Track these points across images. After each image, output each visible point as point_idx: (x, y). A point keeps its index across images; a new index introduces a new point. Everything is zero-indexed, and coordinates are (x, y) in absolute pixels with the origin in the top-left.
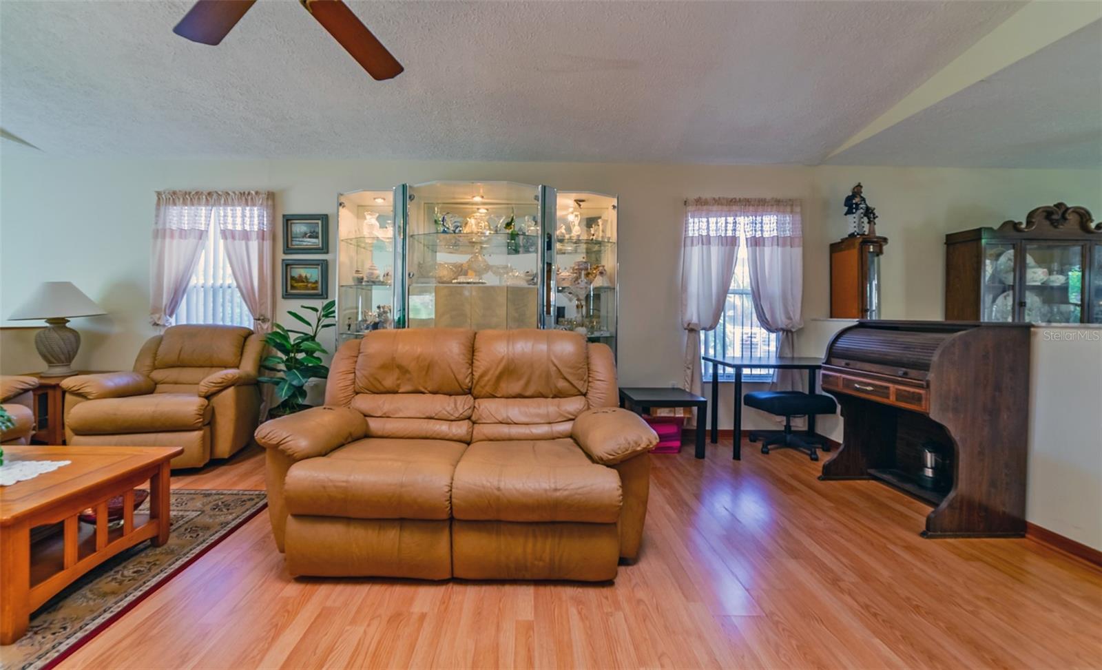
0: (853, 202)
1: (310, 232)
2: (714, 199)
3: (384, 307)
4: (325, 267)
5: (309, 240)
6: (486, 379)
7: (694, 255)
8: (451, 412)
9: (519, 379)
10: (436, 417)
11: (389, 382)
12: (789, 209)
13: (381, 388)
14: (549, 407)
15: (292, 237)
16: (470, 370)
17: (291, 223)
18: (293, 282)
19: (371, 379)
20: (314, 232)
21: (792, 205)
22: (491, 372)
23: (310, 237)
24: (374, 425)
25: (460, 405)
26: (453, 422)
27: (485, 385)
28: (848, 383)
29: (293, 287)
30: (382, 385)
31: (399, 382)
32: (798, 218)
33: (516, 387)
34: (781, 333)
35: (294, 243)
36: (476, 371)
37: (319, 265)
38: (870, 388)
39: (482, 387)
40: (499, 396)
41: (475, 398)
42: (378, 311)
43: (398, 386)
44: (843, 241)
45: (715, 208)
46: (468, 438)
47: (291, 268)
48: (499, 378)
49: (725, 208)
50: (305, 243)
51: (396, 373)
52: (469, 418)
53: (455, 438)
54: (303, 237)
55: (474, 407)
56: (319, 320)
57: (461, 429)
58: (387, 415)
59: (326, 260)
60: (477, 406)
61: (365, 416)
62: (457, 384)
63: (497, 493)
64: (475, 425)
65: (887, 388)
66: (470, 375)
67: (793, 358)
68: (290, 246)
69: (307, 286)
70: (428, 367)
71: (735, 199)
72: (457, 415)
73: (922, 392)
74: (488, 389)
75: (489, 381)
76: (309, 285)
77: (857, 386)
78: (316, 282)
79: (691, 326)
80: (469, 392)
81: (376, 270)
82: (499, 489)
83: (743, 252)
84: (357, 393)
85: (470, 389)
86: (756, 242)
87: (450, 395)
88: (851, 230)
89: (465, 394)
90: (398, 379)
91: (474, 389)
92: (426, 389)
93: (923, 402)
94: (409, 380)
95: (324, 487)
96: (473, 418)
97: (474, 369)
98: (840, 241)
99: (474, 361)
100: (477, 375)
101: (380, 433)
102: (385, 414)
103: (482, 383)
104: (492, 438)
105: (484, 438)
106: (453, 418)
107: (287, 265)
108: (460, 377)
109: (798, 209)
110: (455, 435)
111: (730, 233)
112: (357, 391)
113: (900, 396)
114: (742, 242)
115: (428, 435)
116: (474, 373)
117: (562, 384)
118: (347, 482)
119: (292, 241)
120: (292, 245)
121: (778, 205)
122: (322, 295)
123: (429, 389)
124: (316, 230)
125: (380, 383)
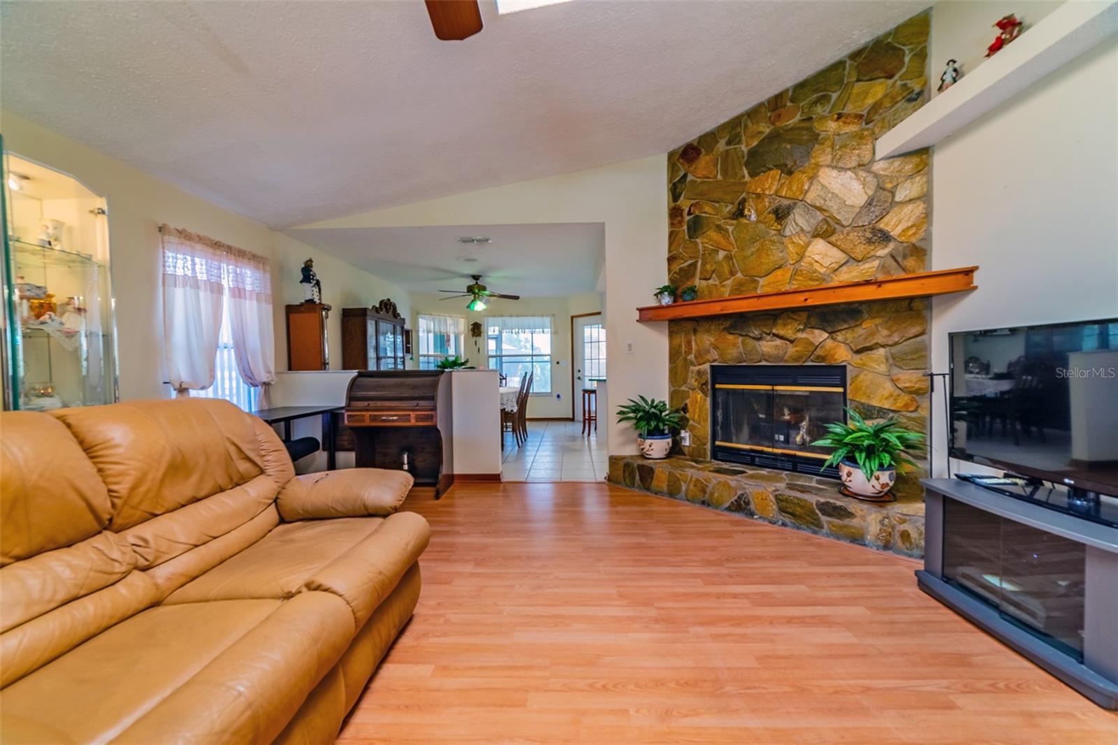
0: (307, 274)
2: (199, 236)
6: (143, 489)
7: (179, 296)
8: (106, 569)
9: (188, 475)
10: (82, 593)
12: (261, 266)
14: (230, 501)
16: (105, 486)
21: (264, 264)
22: (150, 477)
26: (120, 584)
27: (140, 502)
28: (374, 418)
32: (268, 276)
33: (186, 489)
34: (260, 387)
36: (115, 484)
38: (395, 418)
39: (134, 508)
40: (159, 513)
41: (124, 531)
44: (302, 305)
45: (199, 247)
48: (162, 482)
49: (211, 250)
52: (136, 566)
55: (132, 545)
60: (135, 540)
64: (152, 572)
65: (409, 415)
71: (220, 242)
72: (118, 569)
73: (433, 413)
74: (145, 507)
75: (149, 491)
77: (384, 418)
79: (183, 386)
80: (108, 525)
83: (226, 298)
85: (112, 518)
86: (238, 293)
88: (309, 297)
89: (104, 530)
91: (120, 513)
93: (434, 419)
96: (142, 562)
97: (111, 480)
98: (298, 304)
99: (104, 466)
100: (122, 489)
103: (135, 500)
106: (114, 577)
108: (96, 503)
109: (268, 269)
110: (139, 602)
111: (214, 279)
113: (418, 418)
114: (226, 291)
116: (114, 487)
117: (244, 466)
121: (254, 259)
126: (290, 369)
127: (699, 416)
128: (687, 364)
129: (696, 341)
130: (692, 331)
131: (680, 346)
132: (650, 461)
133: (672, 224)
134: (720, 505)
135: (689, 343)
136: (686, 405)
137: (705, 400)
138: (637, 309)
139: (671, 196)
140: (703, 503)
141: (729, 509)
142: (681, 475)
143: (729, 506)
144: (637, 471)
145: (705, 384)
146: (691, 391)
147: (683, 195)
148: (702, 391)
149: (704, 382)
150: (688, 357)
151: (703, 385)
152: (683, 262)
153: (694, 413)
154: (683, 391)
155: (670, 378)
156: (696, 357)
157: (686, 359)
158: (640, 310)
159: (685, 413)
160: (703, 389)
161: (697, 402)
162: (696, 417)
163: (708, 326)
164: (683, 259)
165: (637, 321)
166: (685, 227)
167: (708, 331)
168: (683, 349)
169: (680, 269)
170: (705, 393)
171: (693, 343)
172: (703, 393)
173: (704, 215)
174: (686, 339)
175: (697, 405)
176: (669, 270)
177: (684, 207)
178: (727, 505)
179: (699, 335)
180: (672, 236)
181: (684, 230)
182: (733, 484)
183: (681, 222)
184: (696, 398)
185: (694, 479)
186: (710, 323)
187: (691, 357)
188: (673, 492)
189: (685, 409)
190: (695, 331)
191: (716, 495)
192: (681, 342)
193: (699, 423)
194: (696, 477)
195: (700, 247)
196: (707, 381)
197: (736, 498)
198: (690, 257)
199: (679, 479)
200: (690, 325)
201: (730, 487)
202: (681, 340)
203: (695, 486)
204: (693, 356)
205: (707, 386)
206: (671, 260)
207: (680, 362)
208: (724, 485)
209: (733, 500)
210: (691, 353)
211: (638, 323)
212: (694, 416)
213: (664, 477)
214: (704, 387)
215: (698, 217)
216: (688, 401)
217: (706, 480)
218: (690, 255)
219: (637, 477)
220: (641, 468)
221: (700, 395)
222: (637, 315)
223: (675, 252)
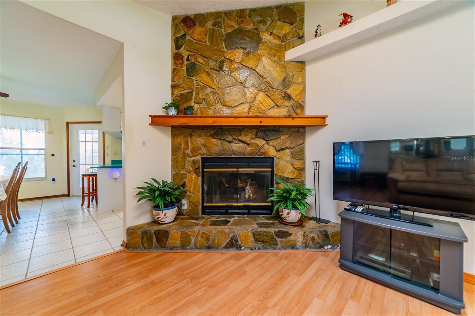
127: (194, 189)
128: (185, 156)
129: (191, 141)
130: (189, 135)
131: (180, 144)
132: (165, 226)
133: (175, 64)
134: (220, 246)
135: (187, 142)
136: (185, 182)
137: (198, 179)
138: (150, 116)
139: (174, 45)
140: (209, 248)
141: (226, 247)
142: (191, 232)
143: (226, 246)
144: (154, 235)
145: (198, 169)
146: (188, 174)
147: (183, 47)
148: (195, 173)
149: (197, 167)
150: (186, 152)
151: (196, 169)
152: (183, 90)
153: (190, 187)
154: (182, 174)
155: (172, 165)
156: (191, 152)
157: (184, 153)
158: (152, 117)
159: (184, 188)
160: (197, 172)
161: (192, 180)
162: (192, 190)
163: (199, 132)
164: (183, 88)
165: (150, 124)
166: (185, 68)
167: (200, 136)
168: (183, 146)
169: (181, 94)
170: (197, 174)
171: (189, 143)
172: (196, 174)
173: (197, 63)
174: (184, 140)
175: (193, 182)
176: (172, 94)
177: (184, 55)
178: (224, 245)
179: (194, 138)
180: (175, 71)
181: (184, 69)
182: (227, 231)
183: (182, 64)
184: (192, 178)
185: (201, 233)
186: (201, 131)
187: (188, 152)
188: (184, 245)
189: (184, 185)
190: (191, 136)
191: (216, 240)
192: (181, 142)
193: (194, 194)
194: (202, 231)
195: (195, 82)
196: (199, 167)
197: (229, 239)
198: (188, 88)
199: (189, 235)
200: (188, 131)
201: (225, 233)
202: (180, 140)
203: (202, 237)
204: (189, 151)
205: (199, 170)
206: (174, 87)
207: (180, 155)
208: (221, 233)
209: (228, 241)
210: (188, 149)
211: (150, 126)
212: (190, 189)
213: (178, 236)
214: (197, 170)
215: (194, 64)
216: (186, 180)
217: (209, 232)
218: (188, 86)
219: (154, 240)
220: (157, 233)
221: (194, 176)
222: (149, 120)
223: (177, 82)
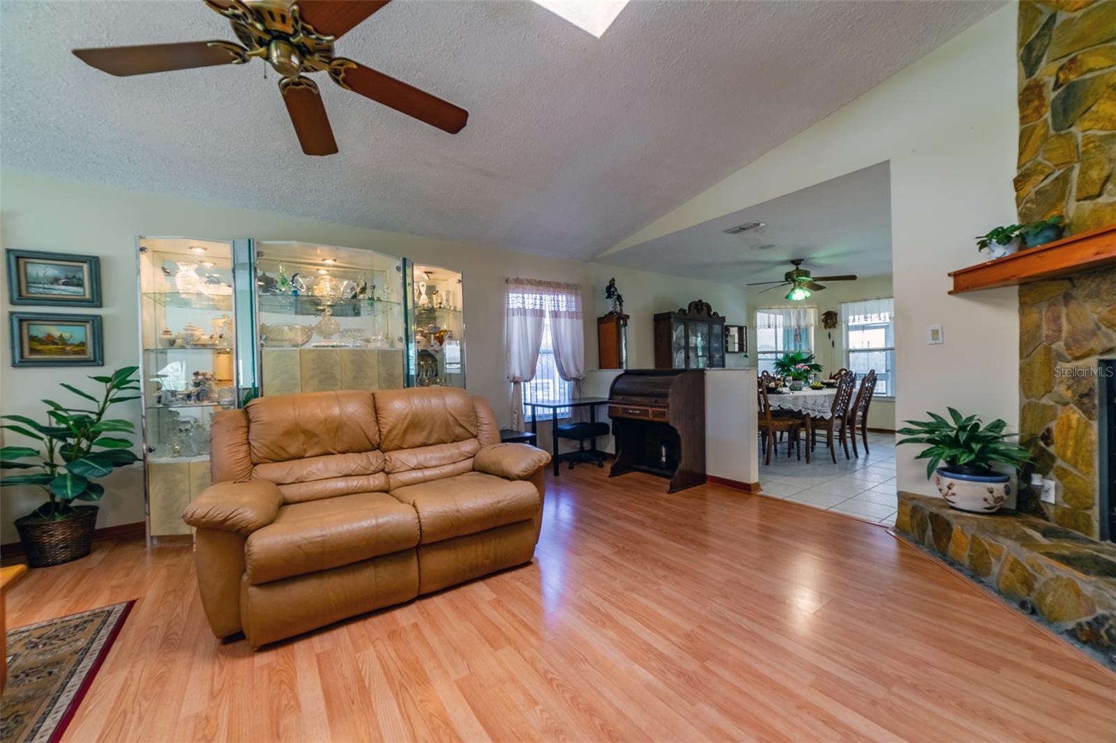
0: (611, 290)
1: (67, 278)
2: (527, 280)
3: (204, 375)
4: (97, 325)
5: (63, 287)
6: (394, 433)
7: (515, 323)
8: (367, 467)
9: (422, 430)
10: (353, 474)
11: (294, 448)
12: (574, 291)
13: (285, 455)
14: (450, 450)
15: (27, 283)
16: (377, 428)
17: (26, 263)
18: (33, 343)
19: (273, 448)
20: (74, 277)
21: (576, 289)
22: (399, 427)
23: (64, 284)
24: (290, 492)
25: (373, 459)
26: (371, 476)
27: (393, 440)
28: (625, 411)
29: (33, 351)
30: (287, 452)
31: (305, 446)
32: (580, 299)
33: (421, 438)
34: (572, 382)
35: (32, 290)
36: (383, 428)
37: (88, 322)
38: (638, 412)
39: (391, 442)
40: (405, 447)
41: (383, 452)
42: (194, 378)
43: (305, 451)
44: (606, 316)
45: (528, 287)
46: (387, 487)
47: (29, 324)
48: (406, 431)
49: (535, 287)
50: (55, 292)
51: (302, 438)
52: (383, 470)
53: (375, 489)
54: (52, 284)
55: (385, 460)
56: (108, 392)
57: (378, 480)
58: (300, 480)
59: (100, 316)
60: (387, 458)
61: (279, 484)
62: (367, 441)
63: (457, 514)
64: (389, 475)
65: (648, 410)
66: (378, 433)
67: (580, 399)
68: (24, 293)
69: (63, 349)
70: (337, 427)
71: (541, 281)
72: (372, 468)
73: (665, 410)
74: (396, 442)
75: (397, 434)
76: (68, 348)
77: (631, 411)
78: (83, 344)
79: (516, 379)
80: (378, 447)
81: (196, 330)
82: (458, 511)
83: (547, 320)
84: (255, 465)
85: (379, 445)
86: (556, 314)
87: (360, 452)
88: (611, 309)
89: (374, 449)
90: (304, 444)
91: (383, 443)
92: (335, 449)
93: (667, 416)
94: (316, 443)
95: (299, 547)
96: (387, 469)
97: (381, 426)
98: (603, 316)
99: (379, 418)
100: (384, 431)
101: (297, 499)
102: (297, 479)
103: (391, 438)
104: (409, 483)
105: (401, 484)
106: (369, 472)
107: (21, 321)
108: (370, 434)
109: (579, 292)
110: (374, 487)
111: (538, 307)
112: (255, 461)
113: (655, 414)
114: (547, 314)
115: (350, 491)
116: (381, 429)
117: (458, 430)
118: (322, 536)
119: (28, 287)
120: (28, 292)
121: (568, 288)
122: (94, 361)
123: (338, 449)
124: (79, 275)
125: (285, 450)
126: (601, 367)
127: (1075, 453)
128: (1051, 358)
129: (1068, 315)
130: (1061, 298)
131: (1038, 327)
132: (952, 512)
133: (1023, 119)
134: (1056, 620)
135: (1056, 319)
136: (1049, 430)
137: (1088, 426)
138: (949, 275)
139: (1023, 69)
140: (1023, 605)
141: (1072, 634)
142: (990, 545)
143: (1073, 630)
144: (929, 521)
145: (1088, 394)
146: (1059, 407)
147: (1045, 58)
148: (1080, 408)
149: (1086, 391)
150: (1054, 346)
151: (1082, 396)
152: (1042, 177)
153: (1065, 446)
154: (1044, 406)
155: (1021, 381)
156: (1066, 345)
157: (1048, 350)
158: (956, 275)
159: (1047, 444)
160: (1084, 404)
161: (1070, 427)
162: (1069, 454)
163: (1093, 286)
164: (1042, 172)
165: (950, 293)
166: (1048, 115)
167: (1096, 295)
168: (1045, 331)
169: (1038, 193)
170: (1088, 412)
171: (1064, 320)
172: (1084, 412)
173: (1088, 76)
174: (1050, 314)
175: (1072, 433)
176: (1019, 200)
177: (1046, 79)
178: (1071, 625)
179: (1074, 305)
180: (1025, 137)
181: (1046, 121)
182: (1088, 590)
183: (1038, 111)
184: (1069, 420)
185: (1010, 559)
186: (1097, 281)
187: (1059, 346)
188: (977, 571)
189: (1047, 438)
190: (1067, 298)
191: (1049, 599)
192: (1041, 320)
193: (1075, 466)
194: (1015, 555)
195: (1080, 136)
196: (1091, 390)
197: (1090, 618)
198: (1056, 166)
199: (986, 551)
200: (1058, 288)
201: (1078, 593)
202: (1040, 315)
203: (1012, 570)
204: (1061, 343)
205: (1092, 400)
206: (1019, 183)
207: (1038, 356)
208: (1066, 586)
209: (1084, 620)
210: (1059, 339)
211: (950, 296)
212: (1065, 451)
213: (965, 541)
214: (1086, 400)
215: (1071, 87)
216: (1053, 425)
217: (1032, 566)
218: (1055, 163)
219: (929, 532)
220: (935, 518)
221: (1076, 416)
222: (950, 284)
223: (1028, 165)
